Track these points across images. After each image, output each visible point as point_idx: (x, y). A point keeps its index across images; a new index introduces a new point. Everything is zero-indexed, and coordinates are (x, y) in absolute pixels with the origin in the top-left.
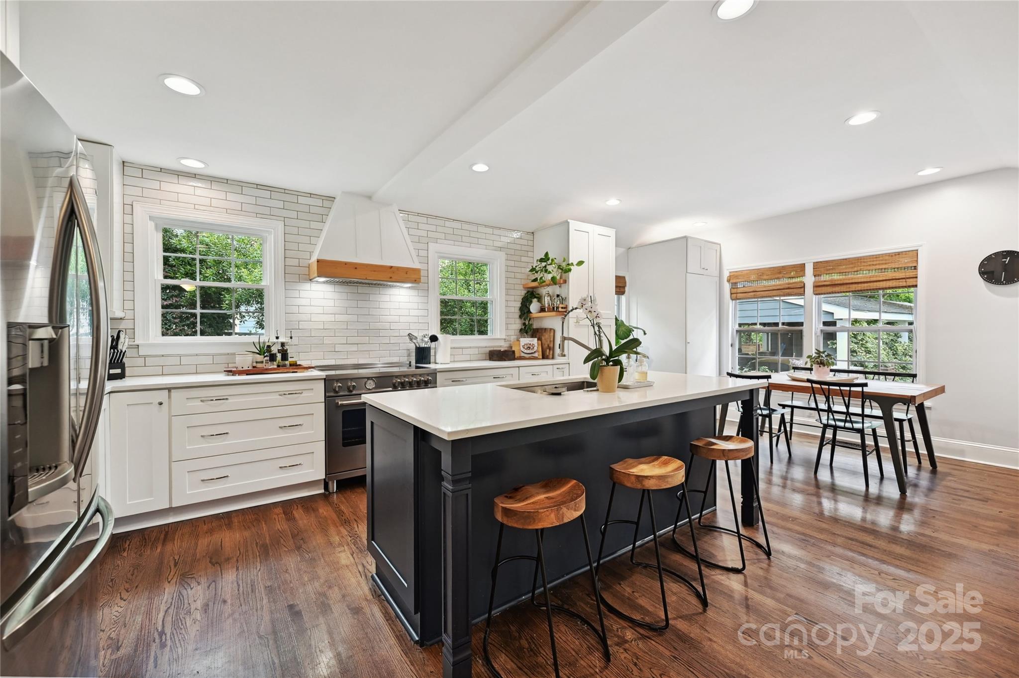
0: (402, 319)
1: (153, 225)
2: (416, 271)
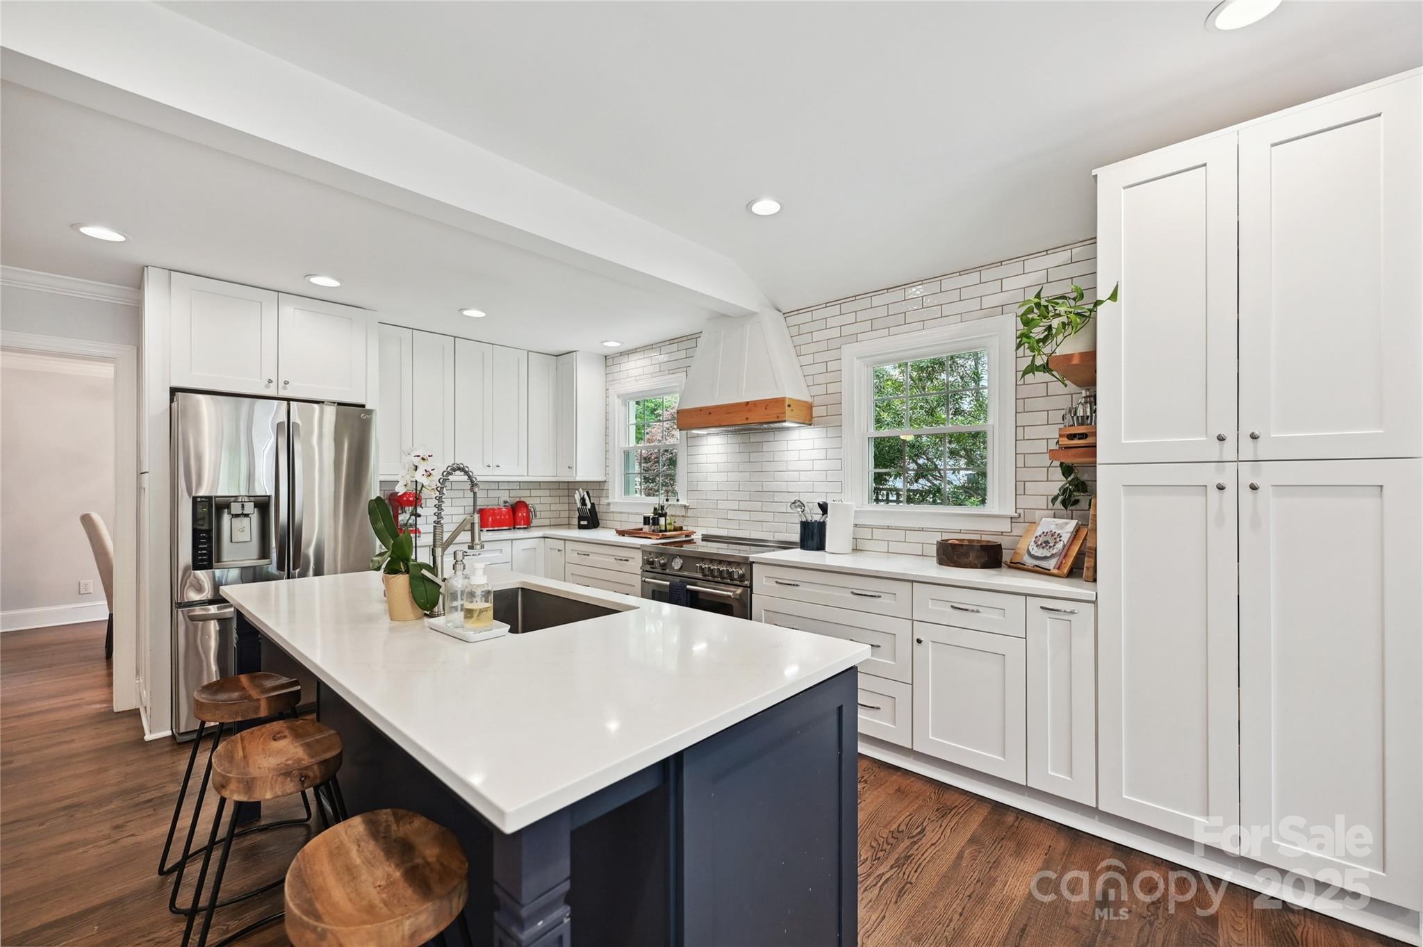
0: (804, 476)
1: (620, 401)
2: (779, 402)
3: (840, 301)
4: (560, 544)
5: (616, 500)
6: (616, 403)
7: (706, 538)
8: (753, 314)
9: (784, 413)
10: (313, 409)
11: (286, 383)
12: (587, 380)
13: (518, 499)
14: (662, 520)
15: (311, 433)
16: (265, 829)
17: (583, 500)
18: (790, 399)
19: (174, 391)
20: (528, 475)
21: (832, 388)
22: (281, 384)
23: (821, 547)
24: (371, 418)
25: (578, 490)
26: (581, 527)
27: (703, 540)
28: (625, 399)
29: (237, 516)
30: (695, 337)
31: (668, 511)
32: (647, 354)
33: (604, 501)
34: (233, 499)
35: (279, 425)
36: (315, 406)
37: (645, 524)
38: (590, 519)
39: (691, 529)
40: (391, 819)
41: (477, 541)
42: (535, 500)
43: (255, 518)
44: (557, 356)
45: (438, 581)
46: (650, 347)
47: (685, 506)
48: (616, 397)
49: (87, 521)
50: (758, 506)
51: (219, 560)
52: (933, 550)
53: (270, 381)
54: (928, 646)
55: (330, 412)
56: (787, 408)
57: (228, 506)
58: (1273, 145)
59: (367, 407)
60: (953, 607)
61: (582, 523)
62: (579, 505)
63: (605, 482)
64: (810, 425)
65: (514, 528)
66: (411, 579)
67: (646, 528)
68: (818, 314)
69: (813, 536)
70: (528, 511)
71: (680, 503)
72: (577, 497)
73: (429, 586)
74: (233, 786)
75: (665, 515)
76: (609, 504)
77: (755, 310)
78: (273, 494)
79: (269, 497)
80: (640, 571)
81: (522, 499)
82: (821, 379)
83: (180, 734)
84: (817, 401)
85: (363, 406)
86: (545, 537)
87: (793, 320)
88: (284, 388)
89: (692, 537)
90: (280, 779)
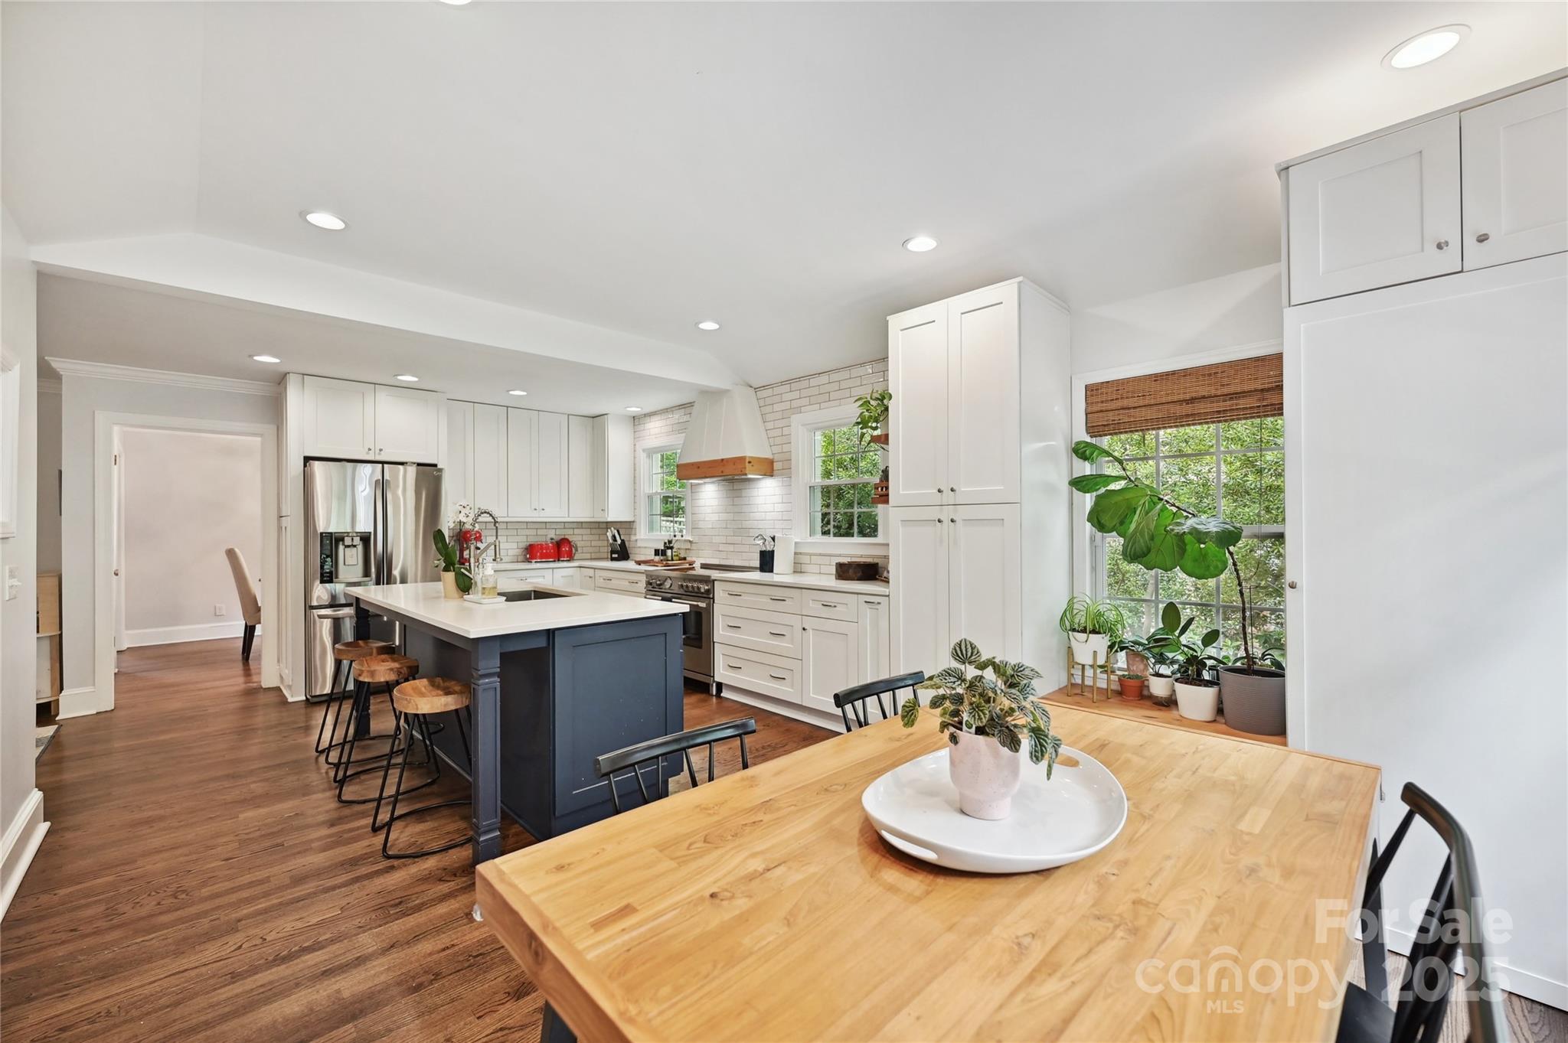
0: (765, 516)
1: (645, 455)
2: (742, 459)
3: (789, 382)
4: (591, 572)
5: (642, 537)
6: (642, 457)
7: (704, 566)
8: (727, 391)
9: (745, 468)
10: (399, 469)
11: (381, 450)
12: (617, 439)
13: (563, 537)
14: (669, 552)
15: (398, 486)
16: (374, 738)
17: (614, 537)
18: (749, 457)
19: (307, 459)
20: (569, 517)
21: (786, 448)
22: (377, 451)
23: (771, 570)
24: (441, 475)
25: (610, 528)
26: (613, 559)
27: (701, 568)
28: (650, 452)
29: (349, 546)
30: (691, 404)
31: (676, 546)
32: (663, 416)
33: (633, 538)
34: (346, 534)
35: (377, 482)
36: (401, 467)
37: (655, 555)
38: (621, 553)
39: (694, 559)
40: (441, 681)
41: (498, 556)
42: (576, 537)
43: (360, 548)
44: (593, 417)
45: (471, 576)
46: (665, 411)
47: (690, 541)
48: (641, 451)
49: (231, 554)
50: (738, 539)
51: (337, 578)
52: (833, 570)
53: (370, 449)
54: (810, 632)
55: (412, 471)
56: (747, 464)
57: (342, 540)
58: (962, 314)
59: (439, 467)
60: (823, 605)
61: (614, 556)
62: (611, 541)
63: (633, 522)
64: (772, 476)
65: (559, 560)
66: (456, 574)
67: (657, 558)
68: (777, 390)
69: (767, 561)
70: (571, 547)
71: (684, 538)
72: (609, 534)
73: (466, 579)
74: (365, 674)
75: (672, 548)
76: (636, 540)
77: (728, 388)
78: (372, 530)
79: (370, 533)
80: (644, 591)
81: (567, 537)
82: (778, 441)
83: (312, 697)
84: (776, 458)
85: (435, 465)
86: (580, 567)
87: (762, 394)
88: (379, 454)
89: (694, 565)
90: (388, 671)
